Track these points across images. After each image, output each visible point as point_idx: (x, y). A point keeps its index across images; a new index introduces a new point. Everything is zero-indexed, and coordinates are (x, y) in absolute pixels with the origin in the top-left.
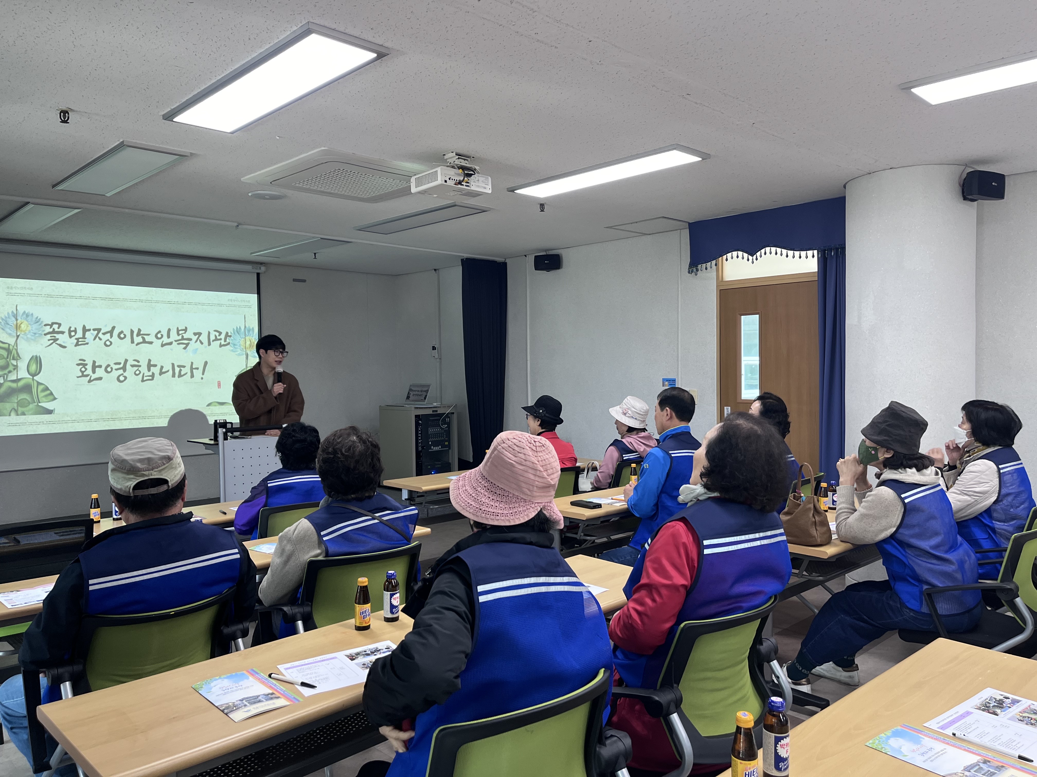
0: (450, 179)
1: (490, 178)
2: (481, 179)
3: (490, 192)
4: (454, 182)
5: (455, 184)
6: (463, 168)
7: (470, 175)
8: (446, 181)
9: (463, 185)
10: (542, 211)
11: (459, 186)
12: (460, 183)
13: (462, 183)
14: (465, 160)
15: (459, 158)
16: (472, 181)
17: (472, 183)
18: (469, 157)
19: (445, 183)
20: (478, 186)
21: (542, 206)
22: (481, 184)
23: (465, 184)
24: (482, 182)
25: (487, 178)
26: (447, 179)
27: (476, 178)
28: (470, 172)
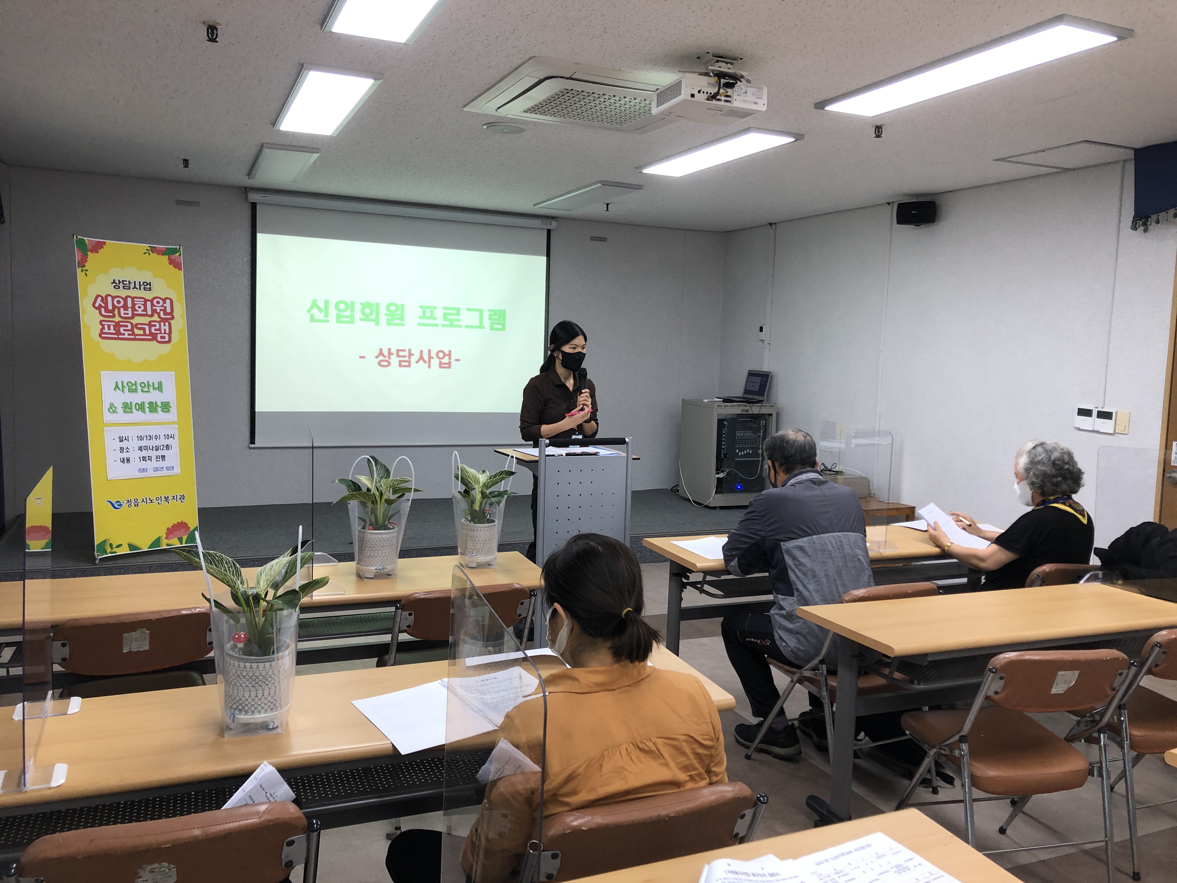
0: (699, 92)
1: (765, 90)
2: (750, 90)
3: (764, 108)
4: (705, 96)
5: (708, 99)
6: (720, 75)
7: (731, 86)
8: (693, 96)
9: (719, 100)
10: (878, 136)
11: (714, 102)
12: (713, 97)
13: (718, 97)
14: (727, 63)
15: (717, 61)
16: (736, 93)
17: (734, 97)
18: (735, 59)
19: (692, 99)
20: (745, 101)
21: (878, 130)
22: (750, 97)
23: (723, 98)
24: (753, 94)
25: (762, 89)
26: (695, 92)
27: (742, 89)
28: (733, 81)
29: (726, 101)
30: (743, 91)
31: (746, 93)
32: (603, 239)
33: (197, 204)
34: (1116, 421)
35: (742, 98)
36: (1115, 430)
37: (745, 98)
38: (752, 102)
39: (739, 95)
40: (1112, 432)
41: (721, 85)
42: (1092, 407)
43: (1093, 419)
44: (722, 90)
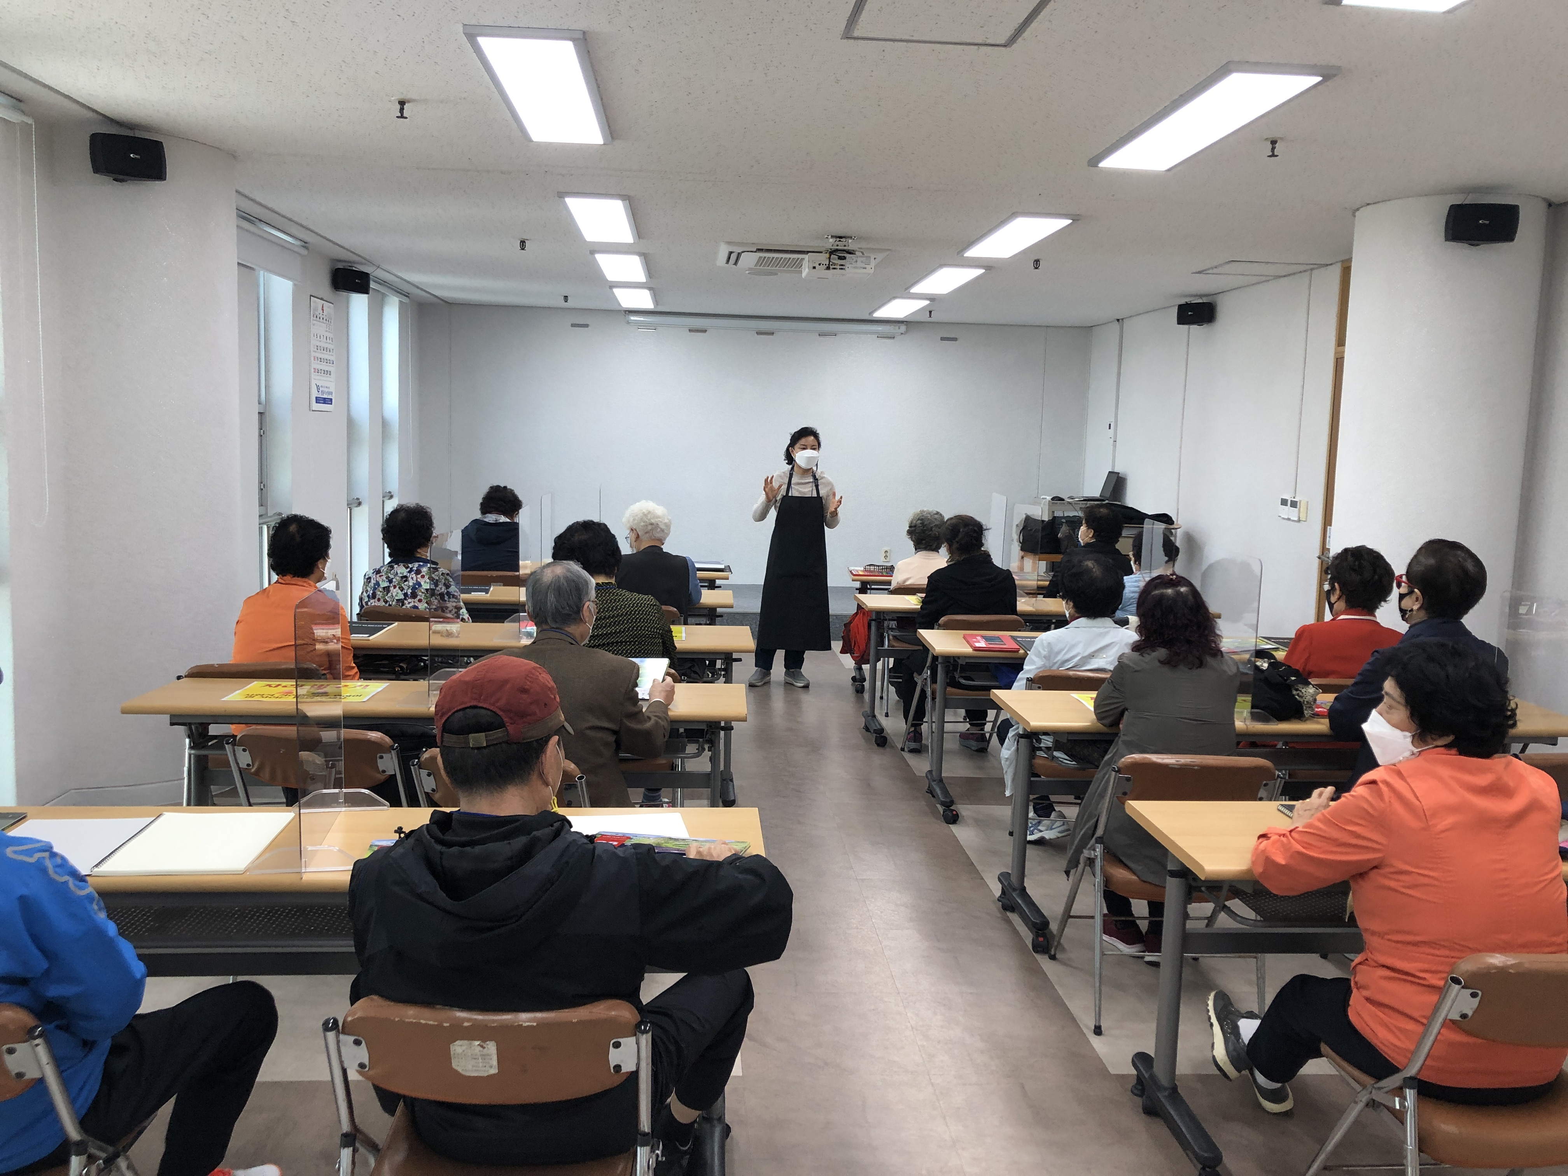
0: (820, 264)
1: (872, 258)
2: (859, 260)
3: (872, 271)
4: (825, 267)
6: (832, 252)
8: (814, 268)
9: (836, 269)
11: (831, 271)
12: (828, 268)
13: (834, 267)
15: (836, 241)
16: (848, 263)
17: (847, 266)
19: (814, 270)
20: (856, 268)
21: (1037, 263)
22: (859, 264)
23: (839, 267)
24: (862, 262)
25: (870, 257)
26: (817, 265)
27: (853, 259)
28: (845, 255)
29: (842, 269)
30: (855, 260)
31: (856, 262)
32: (954, 340)
34: (1299, 510)
35: (852, 266)
36: (1299, 518)
37: (855, 266)
38: (861, 268)
39: (850, 264)
40: (1296, 519)
41: (834, 259)
42: (1288, 497)
43: (1288, 508)
44: (836, 262)
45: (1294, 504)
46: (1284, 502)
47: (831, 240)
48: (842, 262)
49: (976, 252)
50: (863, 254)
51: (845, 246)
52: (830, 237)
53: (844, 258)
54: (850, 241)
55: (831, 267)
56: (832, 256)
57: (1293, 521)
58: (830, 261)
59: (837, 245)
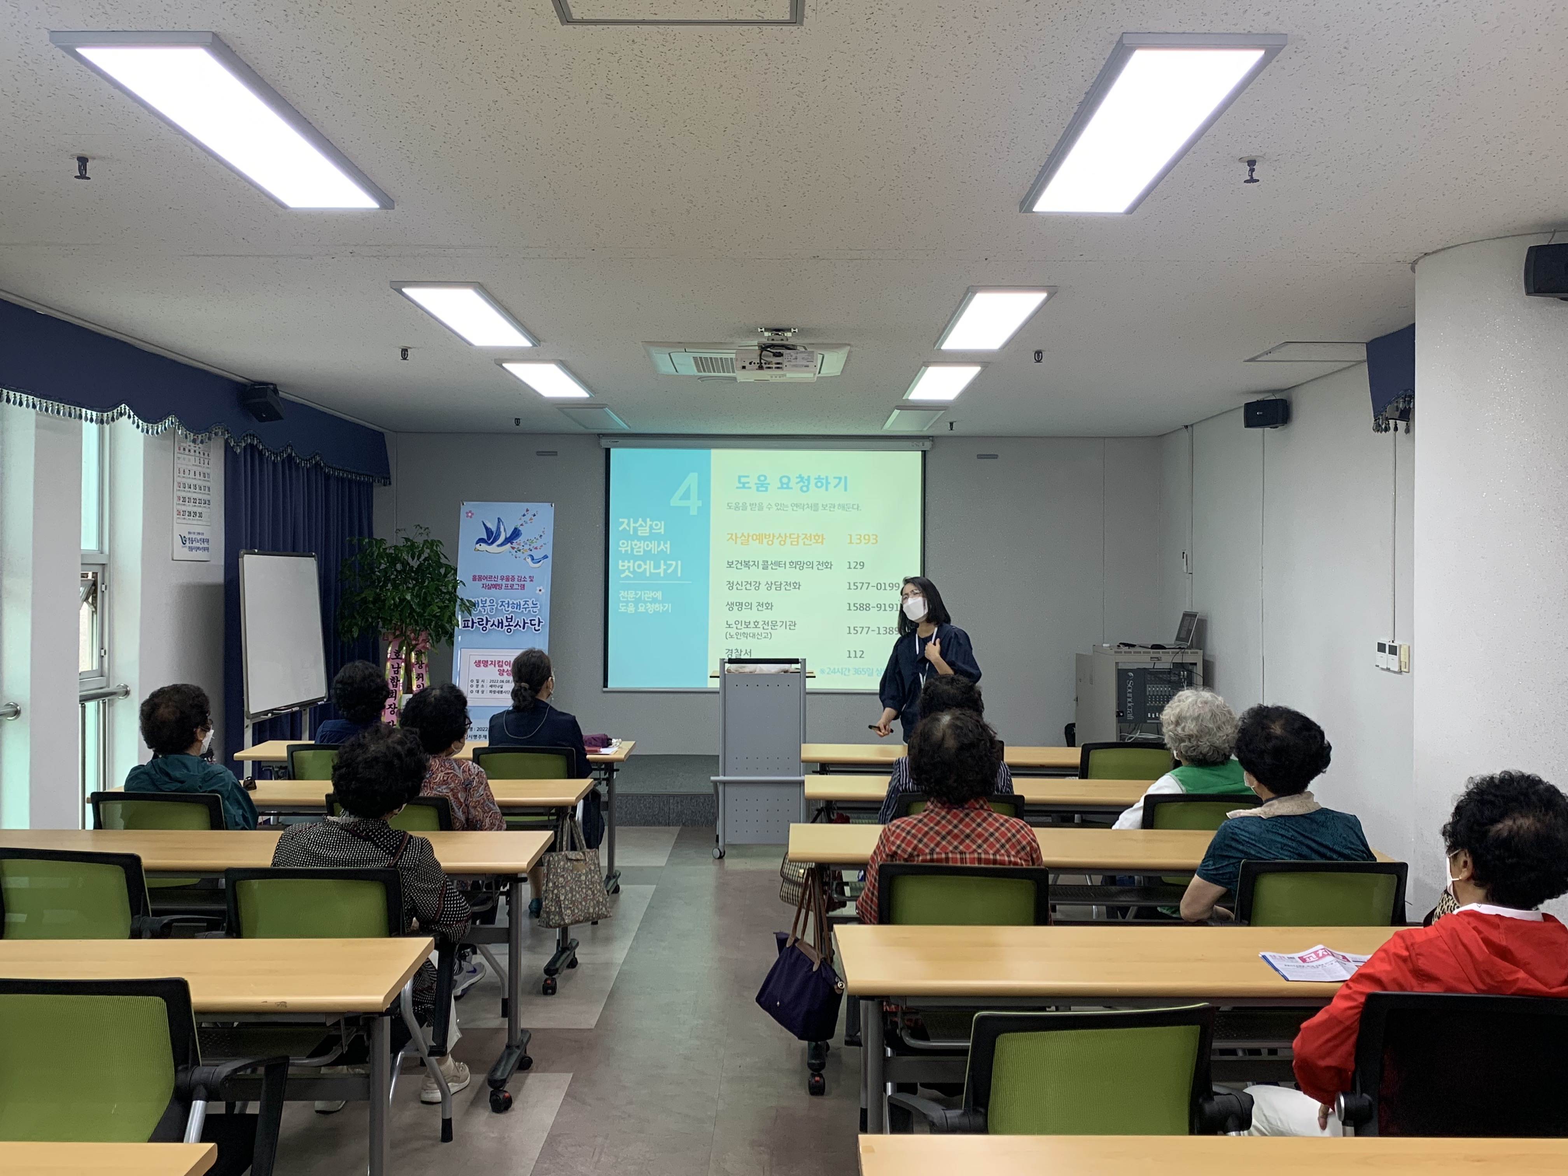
0: (750, 363)
2: (801, 356)
4: (757, 366)
6: (763, 348)
8: (744, 367)
9: (769, 368)
10: (1039, 361)
11: (766, 370)
12: (761, 368)
17: (785, 364)
20: (795, 366)
21: (1038, 355)
22: (800, 362)
23: (774, 366)
24: (803, 358)
26: (747, 364)
27: (792, 356)
28: (781, 351)
29: (778, 368)
30: (794, 357)
31: (796, 358)
32: (995, 457)
33: (555, 453)
34: (1400, 656)
35: (792, 363)
36: (1401, 668)
37: (795, 363)
38: (802, 366)
39: (789, 361)
40: (1397, 669)
41: (768, 357)
42: (1387, 641)
43: (1386, 655)
44: (769, 359)
45: (1393, 650)
46: (1381, 647)
47: (766, 334)
48: (778, 360)
49: (953, 342)
50: (806, 349)
51: (782, 340)
52: (763, 330)
53: (780, 355)
54: (789, 334)
55: (764, 366)
56: (764, 353)
57: (1395, 672)
58: (761, 359)
59: (773, 340)
